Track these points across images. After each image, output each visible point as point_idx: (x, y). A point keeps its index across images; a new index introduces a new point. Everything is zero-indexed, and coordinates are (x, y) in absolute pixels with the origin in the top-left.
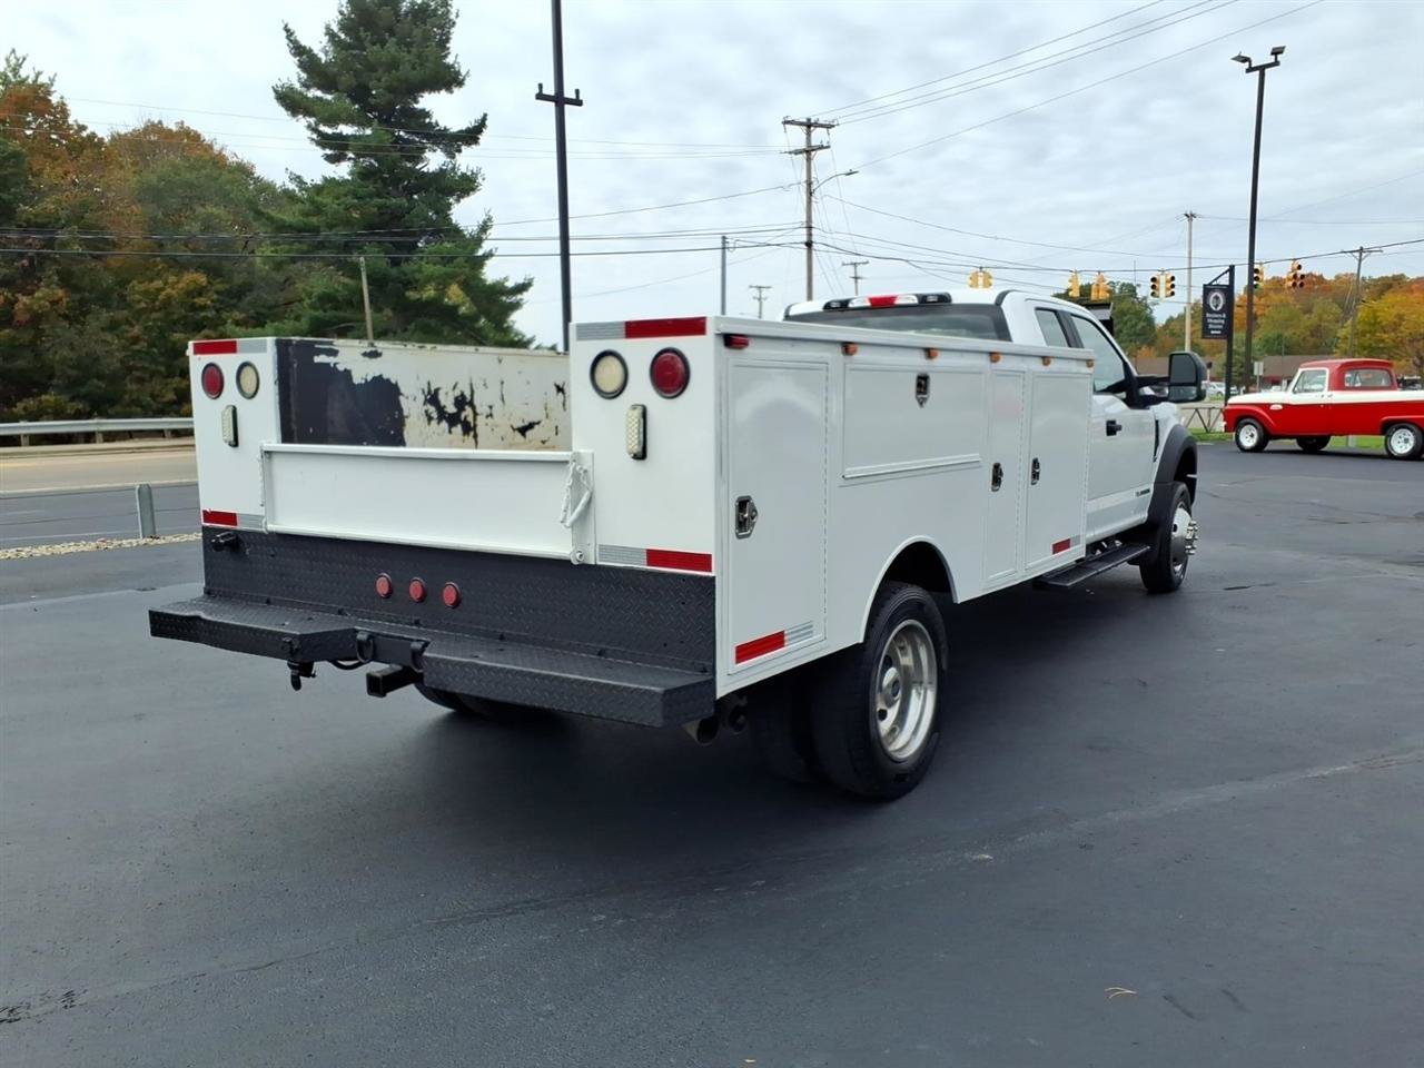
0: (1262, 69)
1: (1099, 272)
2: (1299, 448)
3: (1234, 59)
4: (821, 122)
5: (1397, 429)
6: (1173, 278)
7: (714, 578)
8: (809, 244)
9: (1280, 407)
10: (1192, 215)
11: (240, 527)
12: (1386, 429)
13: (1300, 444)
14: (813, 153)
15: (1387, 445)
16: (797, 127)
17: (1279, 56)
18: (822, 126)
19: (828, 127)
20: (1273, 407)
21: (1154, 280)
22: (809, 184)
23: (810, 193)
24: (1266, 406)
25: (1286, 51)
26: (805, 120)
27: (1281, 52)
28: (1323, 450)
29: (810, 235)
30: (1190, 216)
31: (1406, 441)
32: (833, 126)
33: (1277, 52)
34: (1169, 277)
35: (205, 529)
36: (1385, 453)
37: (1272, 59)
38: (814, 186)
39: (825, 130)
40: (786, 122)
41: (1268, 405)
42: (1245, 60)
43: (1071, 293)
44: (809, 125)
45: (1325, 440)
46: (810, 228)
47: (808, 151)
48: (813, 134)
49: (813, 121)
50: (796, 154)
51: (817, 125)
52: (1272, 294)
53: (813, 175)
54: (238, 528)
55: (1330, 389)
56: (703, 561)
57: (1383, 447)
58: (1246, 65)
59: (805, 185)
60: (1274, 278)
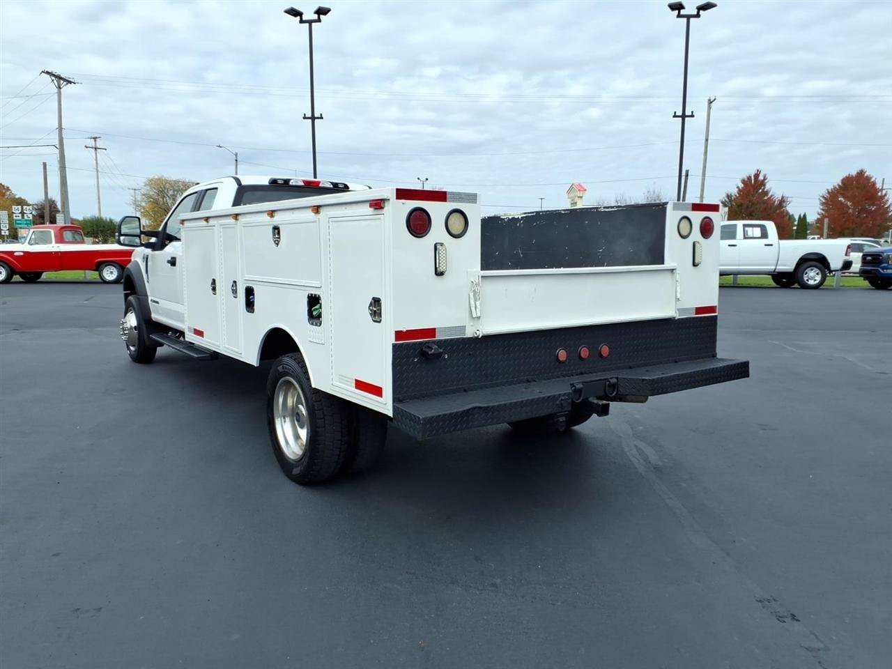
2: (22, 280)
5: (106, 266)
7: (717, 316)
9: (22, 254)
12: (98, 267)
13: (22, 277)
15: (101, 276)
20: (16, 254)
24: (11, 253)
28: (39, 280)
31: (112, 273)
36: (100, 280)
41: (13, 252)
45: (39, 275)
54: (437, 338)
55: (56, 242)
57: (98, 277)
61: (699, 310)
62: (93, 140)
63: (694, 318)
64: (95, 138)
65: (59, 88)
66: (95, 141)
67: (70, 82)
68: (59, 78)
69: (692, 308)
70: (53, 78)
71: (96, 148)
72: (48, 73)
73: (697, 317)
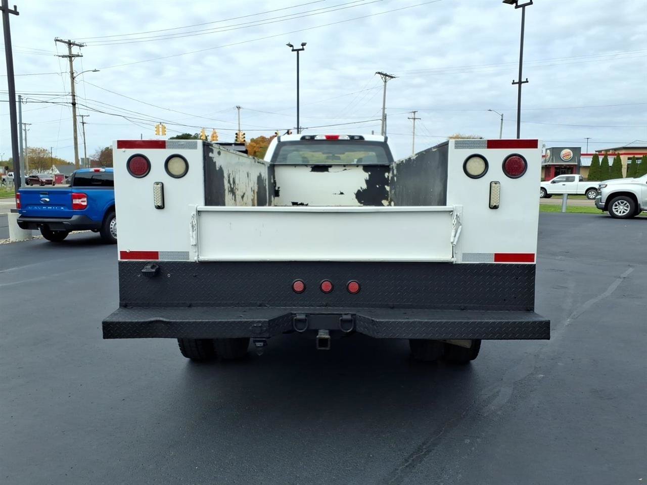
0: (298, 50)
1: (214, 129)
3: (287, 45)
4: (76, 43)
6: (244, 134)
7: (535, 265)
8: (74, 104)
10: (239, 107)
11: (161, 259)
14: (73, 58)
16: (63, 43)
17: (304, 46)
18: (77, 45)
19: (81, 46)
21: (236, 134)
22: (72, 73)
23: (73, 78)
25: (306, 45)
26: (67, 41)
27: (305, 45)
29: (74, 99)
30: (239, 108)
32: (83, 46)
33: (303, 45)
34: (243, 133)
35: (120, 263)
37: (301, 47)
38: (75, 75)
39: (79, 47)
40: (57, 40)
42: (291, 46)
43: (202, 138)
44: (70, 44)
46: (74, 96)
47: (71, 57)
48: (72, 48)
49: (71, 42)
50: (63, 57)
51: (74, 44)
52: (261, 143)
53: (74, 69)
54: (160, 260)
56: (530, 257)
58: (292, 48)
59: (70, 73)
60: (261, 137)
61: (498, 257)
62: (413, 113)
63: (491, 265)
64: (414, 112)
65: (385, 82)
66: (414, 114)
67: (392, 77)
68: (386, 75)
69: (490, 254)
70: (382, 76)
71: (414, 119)
72: (379, 73)
73: (497, 265)
